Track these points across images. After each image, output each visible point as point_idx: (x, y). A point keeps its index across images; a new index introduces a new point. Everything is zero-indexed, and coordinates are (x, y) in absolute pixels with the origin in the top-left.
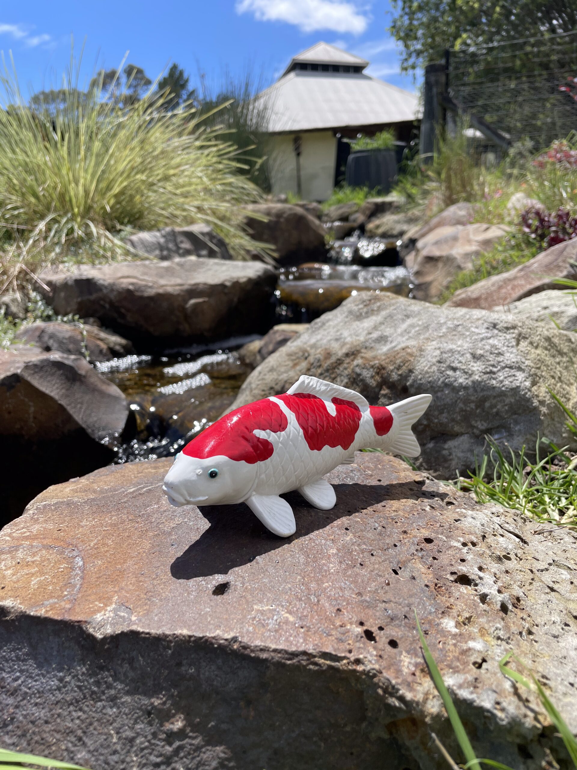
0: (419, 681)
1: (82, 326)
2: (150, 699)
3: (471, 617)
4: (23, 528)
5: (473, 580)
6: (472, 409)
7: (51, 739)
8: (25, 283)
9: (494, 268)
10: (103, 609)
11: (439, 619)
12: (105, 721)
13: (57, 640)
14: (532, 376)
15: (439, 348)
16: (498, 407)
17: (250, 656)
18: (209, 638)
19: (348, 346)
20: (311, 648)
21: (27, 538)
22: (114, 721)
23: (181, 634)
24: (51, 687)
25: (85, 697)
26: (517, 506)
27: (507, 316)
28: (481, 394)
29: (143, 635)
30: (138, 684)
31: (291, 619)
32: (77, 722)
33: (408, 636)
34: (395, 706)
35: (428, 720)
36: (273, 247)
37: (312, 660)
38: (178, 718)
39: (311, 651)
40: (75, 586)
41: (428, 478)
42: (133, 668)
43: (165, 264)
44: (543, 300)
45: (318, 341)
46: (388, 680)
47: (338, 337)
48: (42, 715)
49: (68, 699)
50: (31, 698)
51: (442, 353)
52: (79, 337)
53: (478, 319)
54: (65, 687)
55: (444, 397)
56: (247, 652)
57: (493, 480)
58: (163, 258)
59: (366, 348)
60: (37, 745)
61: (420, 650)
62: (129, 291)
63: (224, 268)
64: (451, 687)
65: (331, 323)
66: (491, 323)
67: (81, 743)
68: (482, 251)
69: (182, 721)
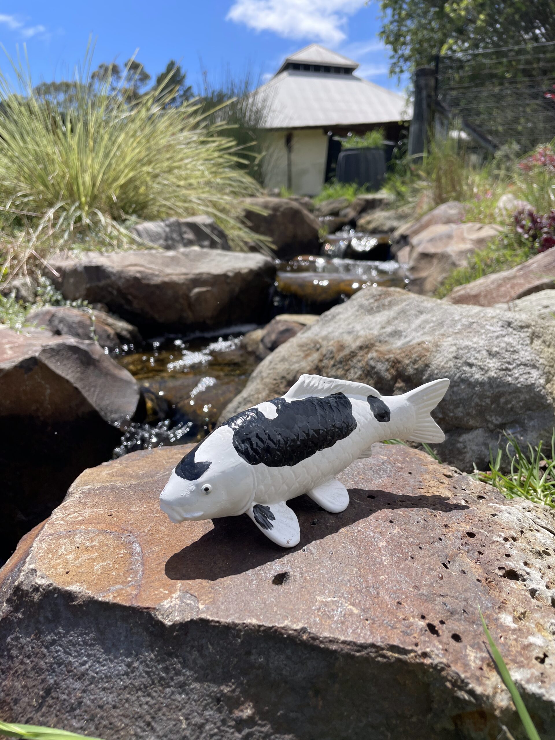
0: (487, 675)
1: (91, 311)
2: (219, 687)
3: (526, 612)
4: (74, 512)
5: (521, 575)
6: (488, 404)
7: (119, 724)
8: (34, 268)
9: (489, 266)
10: (169, 595)
11: (497, 614)
12: (174, 707)
13: (125, 625)
14: (546, 373)
15: (455, 345)
16: (513, 403)
17: (320, 647)
18: (278, 628)
19: (362, 339)
20: (379, 640)
21: (81, 523)
22: (184, 707)
23: (250, 624)
24: (119, 672)
25: (153, 683)
26: (536, 500)
27: (520, 315)
28: (497, 390)
29: (213, 624)
30: (207, 671)
31: (356, 611)
32: (146, 707)
33: (470, 631)
34: (465, 699)
35: (497, 713)
36: (269, 239)
37: (380, 652)
38: (247, 705)
39: (379, 644)
40: (137, 572)
41: (456, 472)
42: (202, 656)
43: (171, 253)
44: (543, 299)
45: (329, 333)
46: (457, 674)
47: (350, 330)
48: (110, 700)
49: (136, 684)
50: (99, 682)
51: (458, 349)
52: (88, 322)
53: (493, 318)
54: (133, 672)
55: (460, 392)
56: (317, 643)
57: (510, 473)
58: (168, 248)
59: (380, 342)
60: (105, 730)
61: (483, 645)
62: (136, 279)
63: (227, 259)
64: (519, 681)
65: (341, 316)
66: (506, 321)
67: (150, 728)
68: (477, 250)
69: (251, 709)
